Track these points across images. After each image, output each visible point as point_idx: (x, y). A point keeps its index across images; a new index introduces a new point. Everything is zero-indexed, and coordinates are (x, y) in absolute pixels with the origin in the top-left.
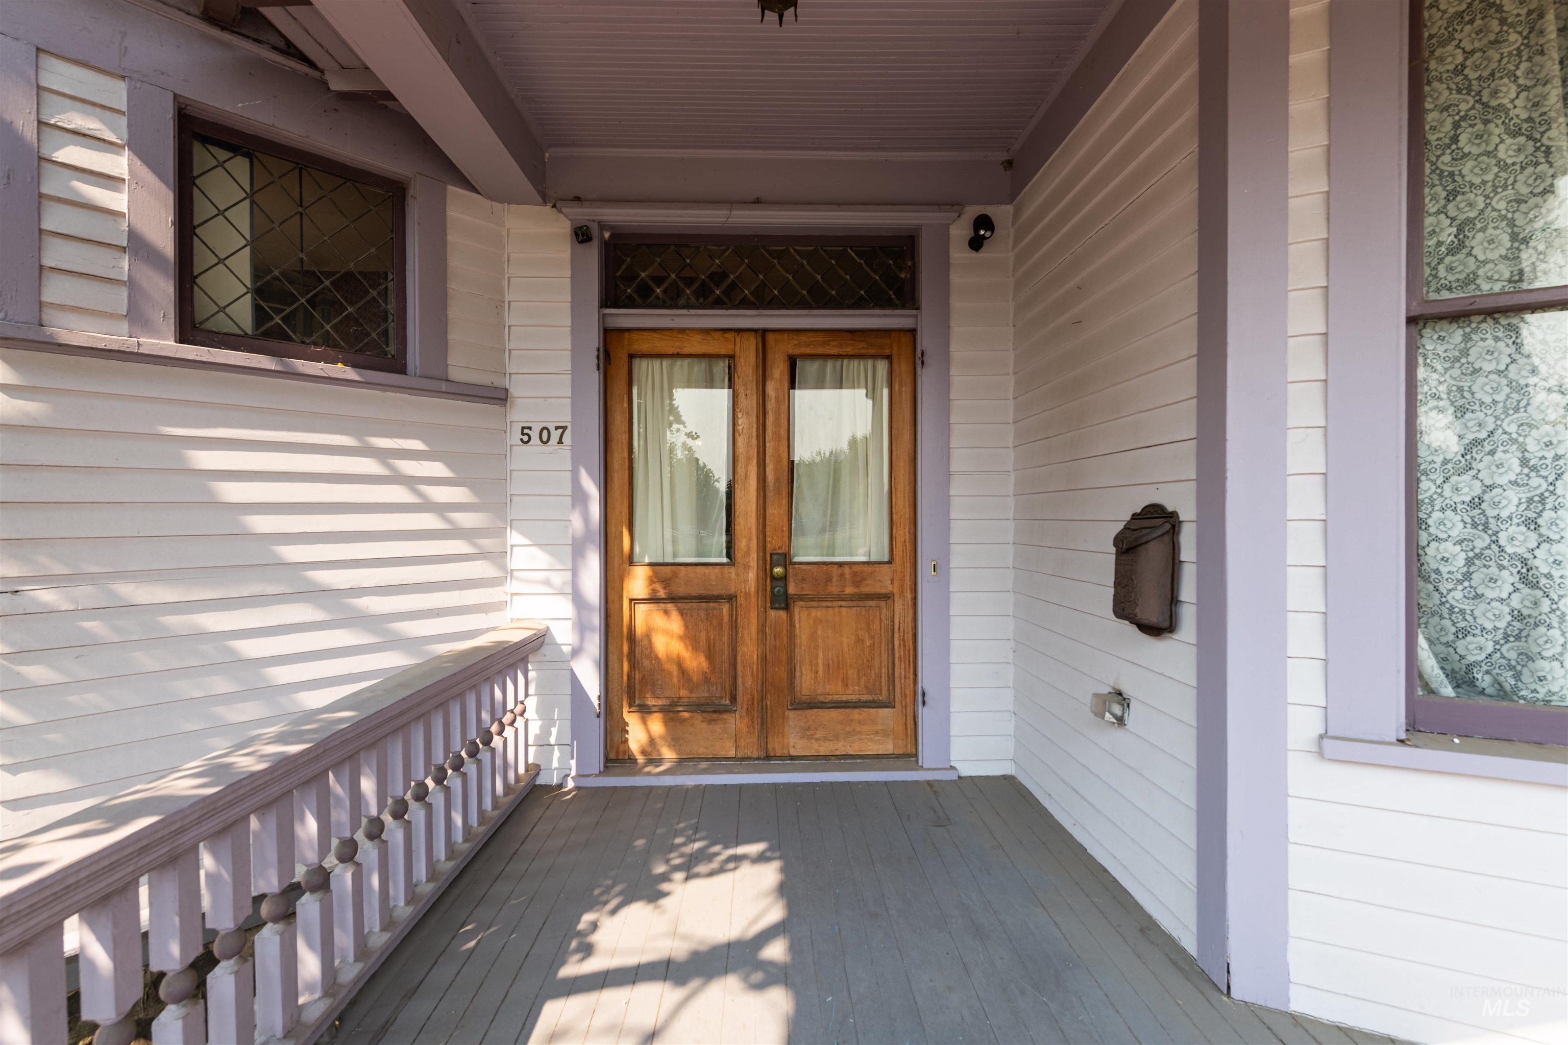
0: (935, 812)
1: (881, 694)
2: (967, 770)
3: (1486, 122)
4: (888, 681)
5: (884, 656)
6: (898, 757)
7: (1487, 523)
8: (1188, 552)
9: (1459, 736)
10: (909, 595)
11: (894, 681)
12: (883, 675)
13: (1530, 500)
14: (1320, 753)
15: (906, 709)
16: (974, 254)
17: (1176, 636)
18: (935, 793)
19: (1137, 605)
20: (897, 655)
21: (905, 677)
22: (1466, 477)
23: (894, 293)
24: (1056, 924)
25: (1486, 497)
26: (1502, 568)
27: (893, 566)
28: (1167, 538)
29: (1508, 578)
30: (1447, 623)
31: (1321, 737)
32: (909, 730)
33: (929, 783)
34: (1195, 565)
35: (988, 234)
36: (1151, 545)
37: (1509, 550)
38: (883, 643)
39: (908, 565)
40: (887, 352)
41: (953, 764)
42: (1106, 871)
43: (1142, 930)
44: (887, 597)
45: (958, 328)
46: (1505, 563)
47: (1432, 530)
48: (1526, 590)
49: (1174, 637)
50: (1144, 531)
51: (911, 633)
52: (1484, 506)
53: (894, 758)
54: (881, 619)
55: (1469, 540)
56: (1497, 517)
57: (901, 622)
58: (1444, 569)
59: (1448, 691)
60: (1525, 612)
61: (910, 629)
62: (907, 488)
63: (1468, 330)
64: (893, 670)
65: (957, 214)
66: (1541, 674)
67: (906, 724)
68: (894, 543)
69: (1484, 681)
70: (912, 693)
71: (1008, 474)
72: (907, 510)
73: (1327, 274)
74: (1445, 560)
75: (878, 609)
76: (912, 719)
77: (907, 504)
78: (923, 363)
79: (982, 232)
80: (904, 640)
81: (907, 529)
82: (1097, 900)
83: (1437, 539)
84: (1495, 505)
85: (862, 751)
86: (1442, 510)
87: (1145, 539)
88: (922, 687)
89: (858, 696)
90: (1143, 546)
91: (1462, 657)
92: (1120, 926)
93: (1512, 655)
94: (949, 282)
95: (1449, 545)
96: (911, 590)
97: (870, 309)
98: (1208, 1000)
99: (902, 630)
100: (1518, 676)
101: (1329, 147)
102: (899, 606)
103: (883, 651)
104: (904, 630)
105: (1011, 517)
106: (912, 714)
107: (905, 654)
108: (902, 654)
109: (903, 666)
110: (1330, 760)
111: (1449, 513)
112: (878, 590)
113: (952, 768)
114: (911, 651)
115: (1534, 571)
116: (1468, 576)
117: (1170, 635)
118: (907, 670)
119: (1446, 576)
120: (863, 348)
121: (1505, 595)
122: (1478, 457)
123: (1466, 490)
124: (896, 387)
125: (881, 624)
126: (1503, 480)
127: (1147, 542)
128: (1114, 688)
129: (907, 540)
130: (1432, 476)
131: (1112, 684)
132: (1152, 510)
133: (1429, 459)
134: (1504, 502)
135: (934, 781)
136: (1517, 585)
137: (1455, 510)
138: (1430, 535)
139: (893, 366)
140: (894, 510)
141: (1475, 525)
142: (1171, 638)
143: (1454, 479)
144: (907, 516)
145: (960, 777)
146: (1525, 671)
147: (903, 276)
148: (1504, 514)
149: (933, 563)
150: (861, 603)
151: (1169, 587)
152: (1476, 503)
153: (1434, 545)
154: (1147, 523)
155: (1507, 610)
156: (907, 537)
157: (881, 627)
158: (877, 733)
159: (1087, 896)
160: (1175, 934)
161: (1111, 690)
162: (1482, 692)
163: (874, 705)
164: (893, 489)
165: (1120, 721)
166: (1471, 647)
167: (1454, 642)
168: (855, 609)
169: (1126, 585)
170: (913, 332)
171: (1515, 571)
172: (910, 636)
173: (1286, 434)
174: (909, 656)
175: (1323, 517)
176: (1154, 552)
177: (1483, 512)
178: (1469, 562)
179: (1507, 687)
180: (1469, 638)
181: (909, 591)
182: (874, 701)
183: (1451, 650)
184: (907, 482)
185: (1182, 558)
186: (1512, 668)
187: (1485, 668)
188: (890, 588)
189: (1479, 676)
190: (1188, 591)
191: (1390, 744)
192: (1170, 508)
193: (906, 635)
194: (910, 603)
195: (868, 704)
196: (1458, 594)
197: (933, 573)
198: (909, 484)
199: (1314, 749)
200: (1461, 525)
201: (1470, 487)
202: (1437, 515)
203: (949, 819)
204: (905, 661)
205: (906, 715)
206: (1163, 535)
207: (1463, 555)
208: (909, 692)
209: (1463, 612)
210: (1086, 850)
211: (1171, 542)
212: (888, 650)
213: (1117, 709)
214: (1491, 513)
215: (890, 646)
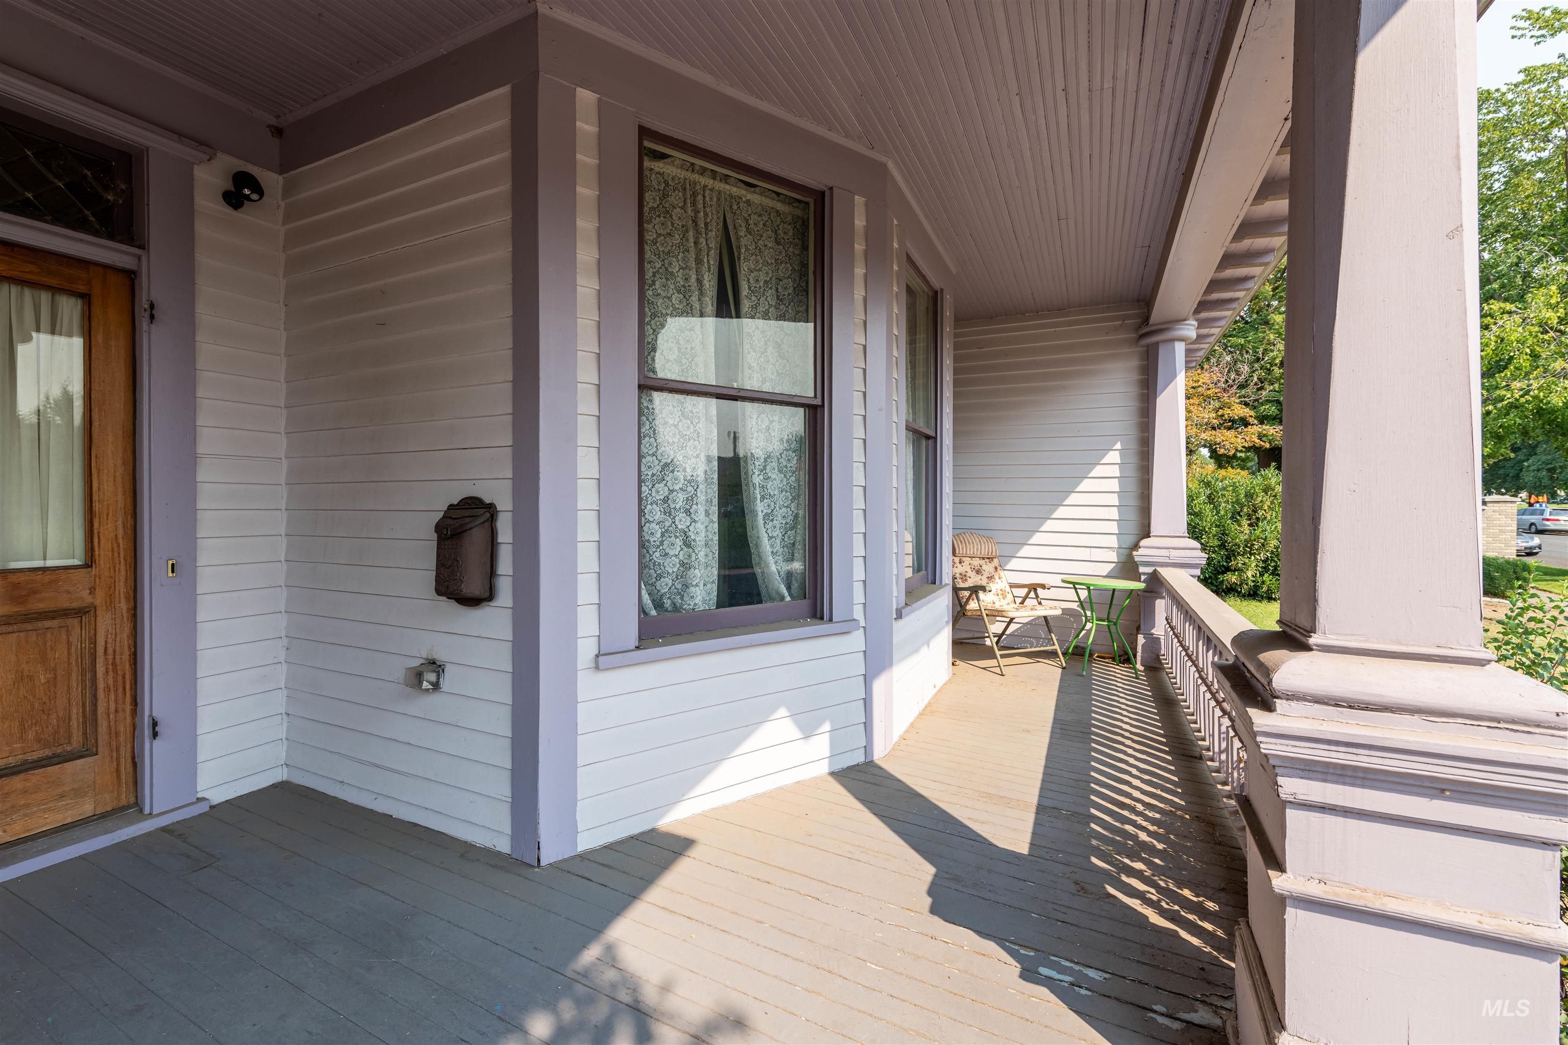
0: (188, 856)
1: (69, 743)
2: (218, 796)
3: (667, 279)
4: (85, 722)
5: (76, 692)
6: (104, 816)
7: (670, 512)
8: (505, 534)
9: (660, 638)
10: (123, 606)
11: (95, 720)
12: (74, 717)
13: (687, 498)
14: (597, 668)
15: (118, 750)
16: (229, 210)
17: (492, 604)
18: (180, 836)
19: (462, 582)
20: (101, 685)
21: (116, 711)
22: (662, 485)
23: (94, 215)
24: (382, 892)
25: (670, 497)
26: (676, 537)
27: (94, 571)
28: (487, 525)
29: (679, 542)
30: (652, 571)
31: (597, 656)
32: (123, 777)
33: (164, 829)
34: (511, 546)
35: (255, 197)
36: (474, 531)
37: (680, 527)
38: (74, 676)
39: (123, 567)
40: (82, 289)
41: (200, 795)
42: (416, 825)
43: (462, 856)
44: (83, 612)
45: (205, 288)
46: (678, 534)
47: (647, 516)
48: (686, 549)
49: (491, 604)
50: (467, 520)
51: (127, 652)
52: (669, 502)
53: (96, 820)
54: (69, 643)
55: (663, 522)
56: (675, 508)
57: (110, 641)
58: (652, 540)
59: (654, 613)
60: (685, 561)
61: (126, 648)
62: (120, 471)
63: (662, 398)
64: (95, 705)
65: (208, 157)
66: (692, 595)
67: (118, 770)
68: (96, 540)
69: (668, 603)
70: (129, 729)
71: (280, 461)
72: (120, 497)
73: (599, 346)
74: (652, 534)
75: (63, 631)
76: (129, 760)
77: (120, 490)
78: (152, 317)
79: (247, 192)
80: (114, 664)
81: (120, 523)
82: (415, 853)
83: (649, 522)
84: (675, 501)
85: (29, 831)
86: (651, 504)
87: (469, 526)
88: (151, 715)
89: (21, 756)
90: (468, 532)
91: (659, 591)
92: (442, 863)
93: (679, 586)
94: (193, 230)
95: (653, 525)
96: (127, 599)
97: (46, 222)
98: (525, 878)
99: (110, 651)
100: (682, 598)
101: (599, 260)
102: (104, 623)
103: (75, 685)
104: (114, 651)
105: (283, 507)
106: (129, 755)
107: (115, 681)
108: (111, 682)
109: (112, 696)
110: (604, 670)
111: (654, 506)
112: (64, 602)
113: (204, 799)
114: (128, 677)
115: (689, 539)
116: (662, 543)
117: (488, 603)
118: (120, 701)
119: (652, 544)
120: (31, 272)
121: (677, 553)
122: (667, 473)
123: (662, 492)
124: (99, 338)
125: (69, 649)
126: (677, 487)
127: (471, 528)
128: (427, 659)
129: (120, 536)
130: (647, 484)
131: (424, 656)
132: (470, 502)
133: (646, 473)
134: (678, 500)
135: (173, 824)
136: (682, 547)
137: (657, 504)
138: (646, 519)
139: (93, 309)
140: (95, 497)
141: (665, 513)
142: (489, 606)
143: (657, 485)
144: (121, 504)
145: (212, 807)
146: (685, 594)
147: (110, 198)
148: (678, 507)
149: (170, 562)
150: (29, 626)
151: (489, 563)
152: (666, 500)
153: (647, 525)
154: (468, 513)
155: (678, 561)
156: (121, 531)
157: (69, 654)
158: (62, 796)
159: (405, 854)
160: (489, 845)
161: (423, 661)
162: (666, 610)
163: (56, 760)
164: (94, 470)
165: (436, 686)
166: (663, 584)
167: (655, 583)
168: (15, 635)
169: (450, 566)
170: (130, 277)
171: (681, 539)
172: (126, 657)
173: (576, 450)
174: (124, 682)
175: (598, 508)
176: (476, 537)
177: (669, 506)
178: (663, 535)
179: (678, 605)
180: (662, 579)
181: (123, 600)
182: (55, 756)
183: (654, 587)
184: (119, 462)
185: (500, 540)
186: (679, 593)
187: (668, 596)
188: (89, 599)
189: (665, 601)
190: (505, 565)
191: (632, 650)
192: (487, 500)
193: (118, 657)
194: (125, 615)
195: (44, 762)
196: (657, 554)
197: (170, 574)
198: (124, 464)
199: (593, 665)
200: (659, 513)
201: (663, 490)
202: (649, 507)
203: (212, 856)
204: (116, 691)
205: (118, 759)
206: (484, 522)
207: (660, 531)
208: (124, 728)
209: (659, 564)
210: (392, 816)
211: (490, 528)
212: (83, 681)
213: (432, 677)
214: (672, 506)
215: (88, 676)
